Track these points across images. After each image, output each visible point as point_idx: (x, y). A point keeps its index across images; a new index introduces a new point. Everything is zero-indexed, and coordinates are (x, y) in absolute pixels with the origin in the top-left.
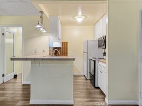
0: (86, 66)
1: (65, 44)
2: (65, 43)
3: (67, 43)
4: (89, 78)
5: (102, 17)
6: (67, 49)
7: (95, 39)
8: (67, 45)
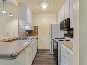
0: (50, 44)
1: (36, 28)
2: (36, 26)
3: (37, 27)
4: (52, 53)
5: (63, 4)
6: (37, 31)
7: (58, 23)
8: (37, 28)
